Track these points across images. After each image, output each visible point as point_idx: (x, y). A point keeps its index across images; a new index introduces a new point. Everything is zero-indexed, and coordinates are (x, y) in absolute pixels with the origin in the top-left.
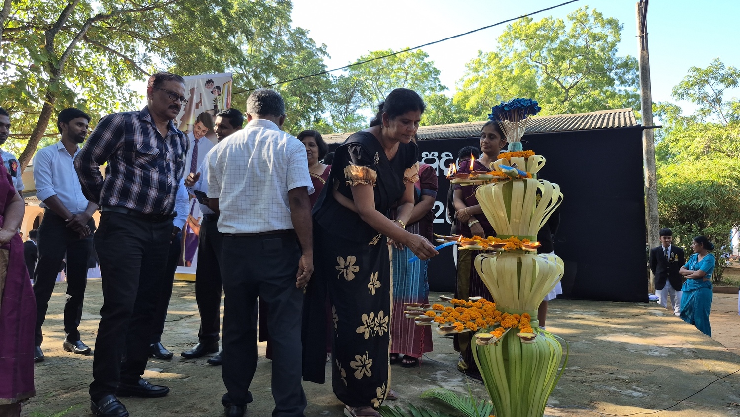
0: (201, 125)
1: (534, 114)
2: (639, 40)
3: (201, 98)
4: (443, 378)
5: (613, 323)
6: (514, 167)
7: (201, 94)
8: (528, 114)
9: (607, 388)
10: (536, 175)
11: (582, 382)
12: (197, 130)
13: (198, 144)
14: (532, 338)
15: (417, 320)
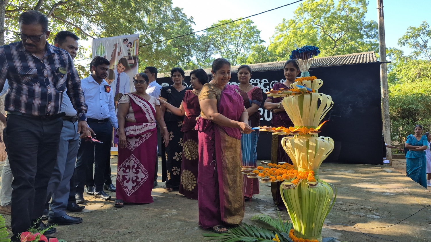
0: (121, 65)
1: (316, 55)
2: (378, 11)
3: (121, 50)
4: (263, 209)
5: (363, 177)
6: (305, 86)
7: (121, 47)
8: (313, 55)
9: (359, 214)
10: (317, 91)
11: (344, 211)
12: (119, 68)
13: (120, 76)
14: (315, 185)
15: (248, 175)
